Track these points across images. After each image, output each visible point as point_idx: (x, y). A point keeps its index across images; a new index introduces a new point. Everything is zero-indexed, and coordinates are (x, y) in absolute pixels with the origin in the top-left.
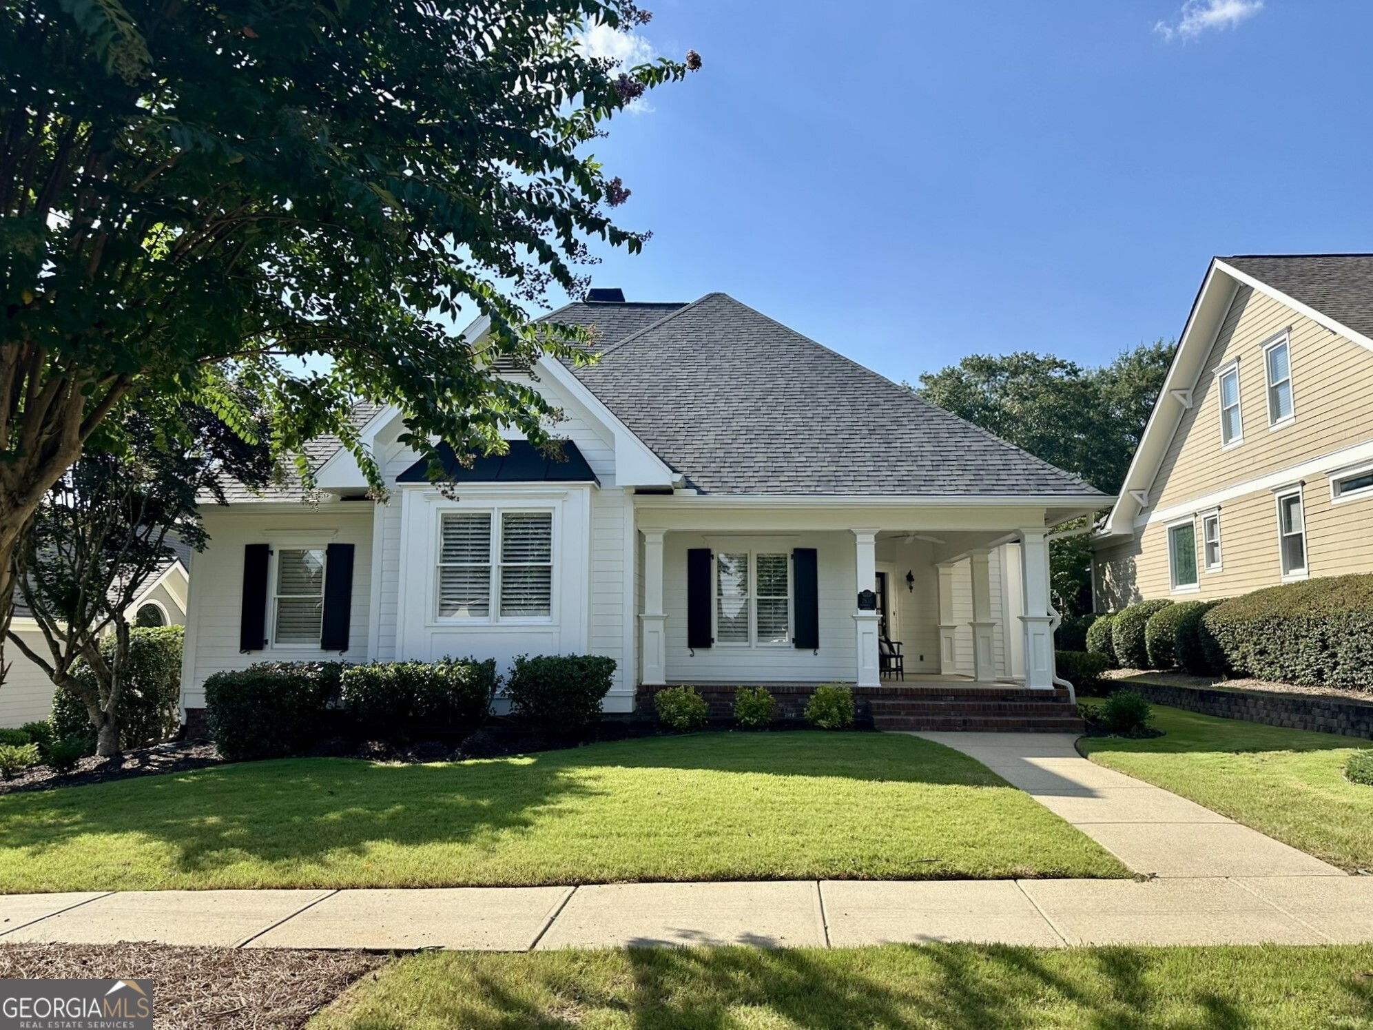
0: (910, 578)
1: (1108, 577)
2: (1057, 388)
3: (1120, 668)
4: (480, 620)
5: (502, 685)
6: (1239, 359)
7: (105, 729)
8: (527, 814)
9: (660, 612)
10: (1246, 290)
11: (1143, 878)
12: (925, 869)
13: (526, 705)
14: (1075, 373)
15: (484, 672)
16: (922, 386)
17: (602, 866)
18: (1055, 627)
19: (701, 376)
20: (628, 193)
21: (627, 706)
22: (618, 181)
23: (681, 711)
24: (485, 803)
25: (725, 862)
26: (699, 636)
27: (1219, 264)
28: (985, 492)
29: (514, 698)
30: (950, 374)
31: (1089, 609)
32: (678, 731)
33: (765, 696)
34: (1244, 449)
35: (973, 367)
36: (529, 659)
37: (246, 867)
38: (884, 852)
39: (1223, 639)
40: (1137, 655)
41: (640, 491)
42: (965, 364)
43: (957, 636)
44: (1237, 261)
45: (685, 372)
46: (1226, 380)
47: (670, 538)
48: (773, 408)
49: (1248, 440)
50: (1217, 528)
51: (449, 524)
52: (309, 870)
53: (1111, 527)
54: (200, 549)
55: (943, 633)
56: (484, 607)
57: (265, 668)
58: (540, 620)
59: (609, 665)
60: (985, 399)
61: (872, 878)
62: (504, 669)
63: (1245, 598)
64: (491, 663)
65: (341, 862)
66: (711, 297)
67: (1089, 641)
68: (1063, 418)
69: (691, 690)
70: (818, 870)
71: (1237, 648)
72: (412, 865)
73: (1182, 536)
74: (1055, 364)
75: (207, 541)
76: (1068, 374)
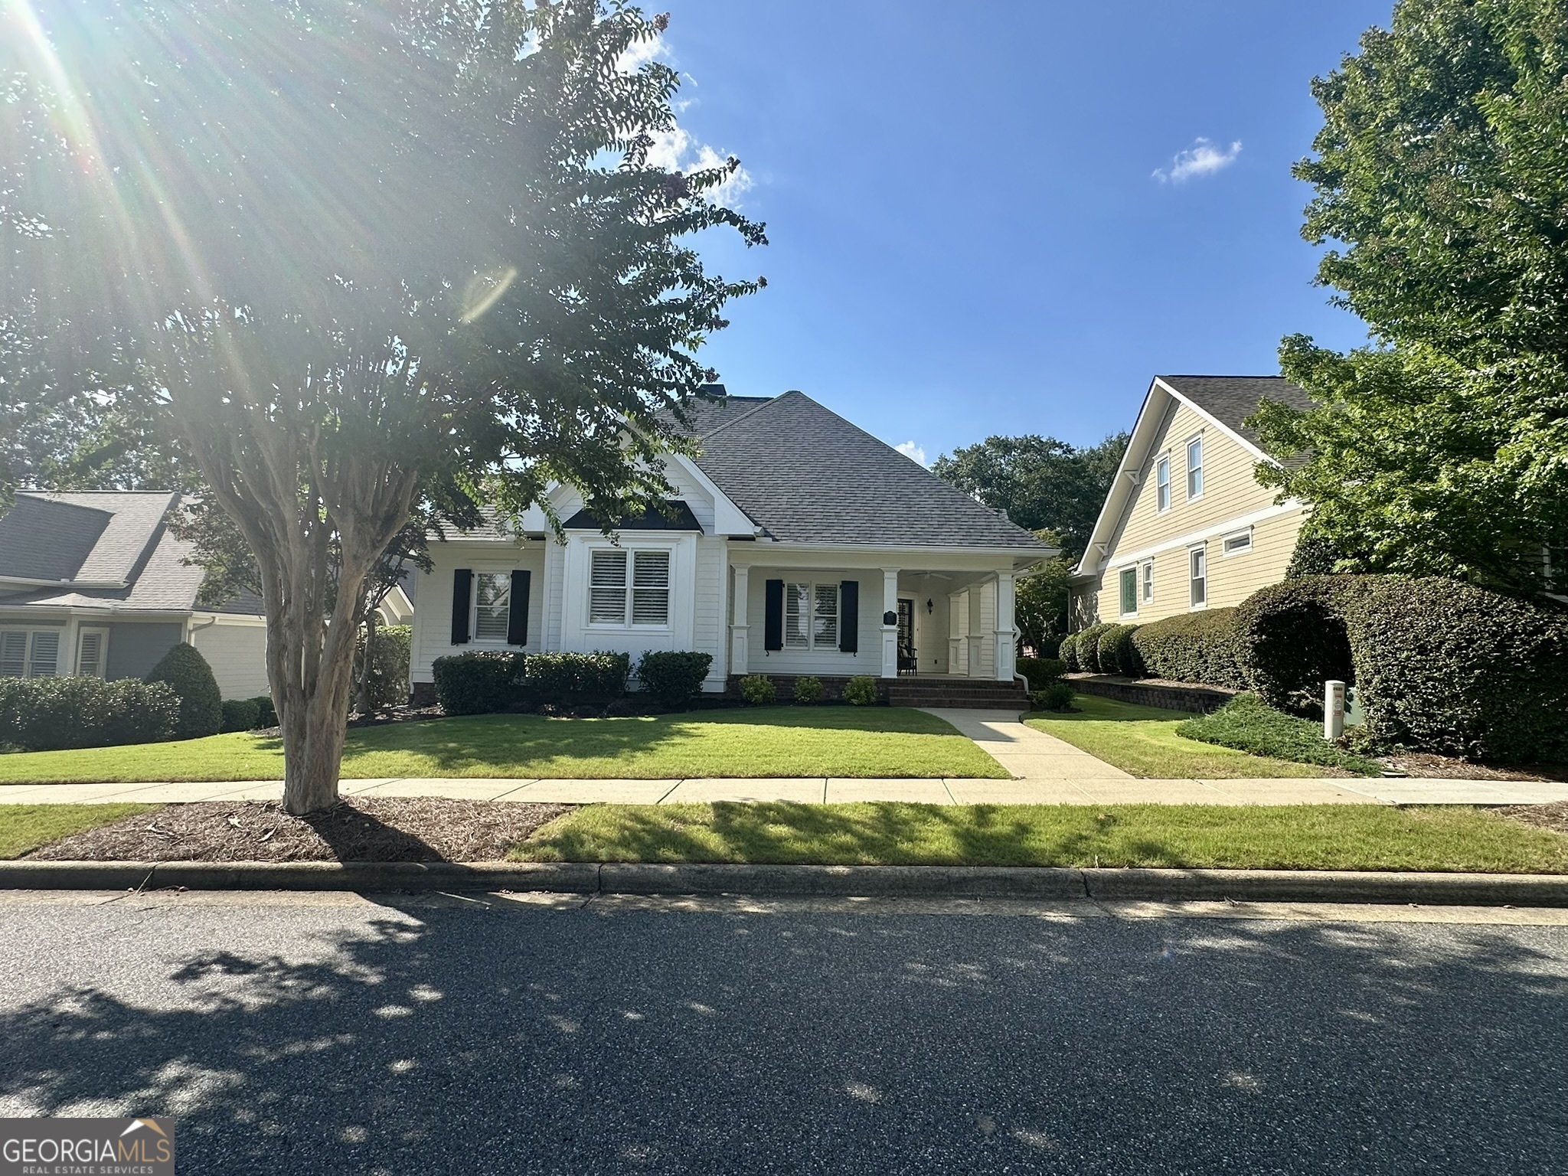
0: (930, 604)
1: (1079, 607)
2: (1053, 463)
3: (1081, 671)
4: (619, 626)
5: (634, 670)
6: (1170, 450)
7: (359, 694)
8: (652, 744)
9: (745, 624)
10: (1175, 403)
11: (1017, 779)
12: (890, 773)
13: (650, 685)
14: (1070, 451)
15: (621, 661)
16: (955, 458)
17: (699, 770)
18: (1017, 638)
19: (779, 454)
20: (718, 375)
21: (720, 688)
22: (713, 370)
23: (757, 691)
24: (625, 739)
25: (772, 769)
26: (773, 642)
27: (1158, 381)
28: (973, 544)
29: (642, 679)
30: (977, 450)
31: (1066, 630)
32: (756, 705)
33: (816, 682)
34: (1171, 516)
35: (993, 445)
36: (652, 653)
37: (482, 768)
38: (868, 764)
39: (1143, 651)
40: (1092, 663)
41: (732, 538)
42: (989, 442)
43: (961, 647)
44: (1170, 380)
45: (768, 451)
46: (1162, 465)
47: (753, 571)
48: (829, 479)
49: (1174, 509)
50: (1151, 572)
51: (598, 558)
52: (520, 769)
53: (1081, 570)
54: (428, 572)
55: (951, 644)
56: (620, 616)
57: (471, 655)
58: (662, 627)
59: (708, 659)
60: (1002, 470)
61: (858, 777)
62: (635, 660)
63: (1159, 623)
64: (626, 656)
65: (539, 766)
66: (790, 393)
67: (1061, 652)
68: (1057, 486)
69: (765, 678)
70: (828, 773)
71: (1150, 657)
72: (583, 768)
73: (1129, 578)
74: (1055, 445)
75: (433, 567)
76: (1064, 452)
